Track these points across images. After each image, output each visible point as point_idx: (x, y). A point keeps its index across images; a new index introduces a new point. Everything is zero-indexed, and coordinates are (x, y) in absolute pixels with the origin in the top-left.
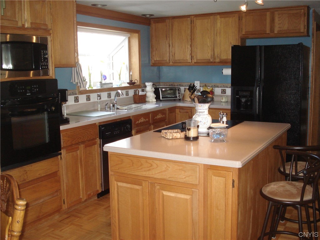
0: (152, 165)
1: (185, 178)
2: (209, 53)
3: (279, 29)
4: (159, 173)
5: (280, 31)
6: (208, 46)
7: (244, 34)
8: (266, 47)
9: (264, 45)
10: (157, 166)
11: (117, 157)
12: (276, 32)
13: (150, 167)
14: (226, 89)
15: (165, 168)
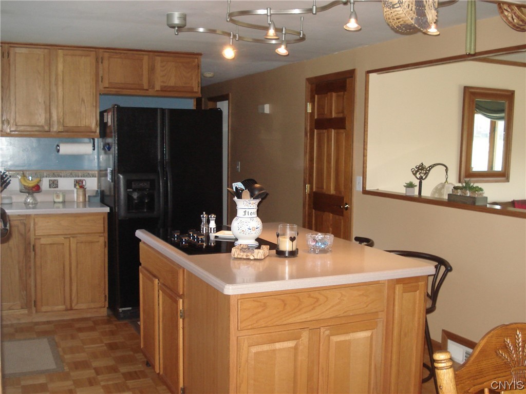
0: (318, 300)
1: (367, 306)
2: (40, 115)
3: (162, 84)
4: (330, 309)
5: (165, 87)
6: (40, 103)
7: (107, 86)
8: (172, 111)
9: (167, 108)
10: (327, 298)
11: (254, 300)
12: (158, 88)
13: (314, 303)
14: (59, 179)
15: (339, 299)
